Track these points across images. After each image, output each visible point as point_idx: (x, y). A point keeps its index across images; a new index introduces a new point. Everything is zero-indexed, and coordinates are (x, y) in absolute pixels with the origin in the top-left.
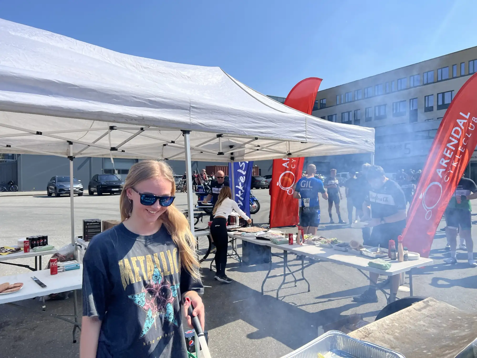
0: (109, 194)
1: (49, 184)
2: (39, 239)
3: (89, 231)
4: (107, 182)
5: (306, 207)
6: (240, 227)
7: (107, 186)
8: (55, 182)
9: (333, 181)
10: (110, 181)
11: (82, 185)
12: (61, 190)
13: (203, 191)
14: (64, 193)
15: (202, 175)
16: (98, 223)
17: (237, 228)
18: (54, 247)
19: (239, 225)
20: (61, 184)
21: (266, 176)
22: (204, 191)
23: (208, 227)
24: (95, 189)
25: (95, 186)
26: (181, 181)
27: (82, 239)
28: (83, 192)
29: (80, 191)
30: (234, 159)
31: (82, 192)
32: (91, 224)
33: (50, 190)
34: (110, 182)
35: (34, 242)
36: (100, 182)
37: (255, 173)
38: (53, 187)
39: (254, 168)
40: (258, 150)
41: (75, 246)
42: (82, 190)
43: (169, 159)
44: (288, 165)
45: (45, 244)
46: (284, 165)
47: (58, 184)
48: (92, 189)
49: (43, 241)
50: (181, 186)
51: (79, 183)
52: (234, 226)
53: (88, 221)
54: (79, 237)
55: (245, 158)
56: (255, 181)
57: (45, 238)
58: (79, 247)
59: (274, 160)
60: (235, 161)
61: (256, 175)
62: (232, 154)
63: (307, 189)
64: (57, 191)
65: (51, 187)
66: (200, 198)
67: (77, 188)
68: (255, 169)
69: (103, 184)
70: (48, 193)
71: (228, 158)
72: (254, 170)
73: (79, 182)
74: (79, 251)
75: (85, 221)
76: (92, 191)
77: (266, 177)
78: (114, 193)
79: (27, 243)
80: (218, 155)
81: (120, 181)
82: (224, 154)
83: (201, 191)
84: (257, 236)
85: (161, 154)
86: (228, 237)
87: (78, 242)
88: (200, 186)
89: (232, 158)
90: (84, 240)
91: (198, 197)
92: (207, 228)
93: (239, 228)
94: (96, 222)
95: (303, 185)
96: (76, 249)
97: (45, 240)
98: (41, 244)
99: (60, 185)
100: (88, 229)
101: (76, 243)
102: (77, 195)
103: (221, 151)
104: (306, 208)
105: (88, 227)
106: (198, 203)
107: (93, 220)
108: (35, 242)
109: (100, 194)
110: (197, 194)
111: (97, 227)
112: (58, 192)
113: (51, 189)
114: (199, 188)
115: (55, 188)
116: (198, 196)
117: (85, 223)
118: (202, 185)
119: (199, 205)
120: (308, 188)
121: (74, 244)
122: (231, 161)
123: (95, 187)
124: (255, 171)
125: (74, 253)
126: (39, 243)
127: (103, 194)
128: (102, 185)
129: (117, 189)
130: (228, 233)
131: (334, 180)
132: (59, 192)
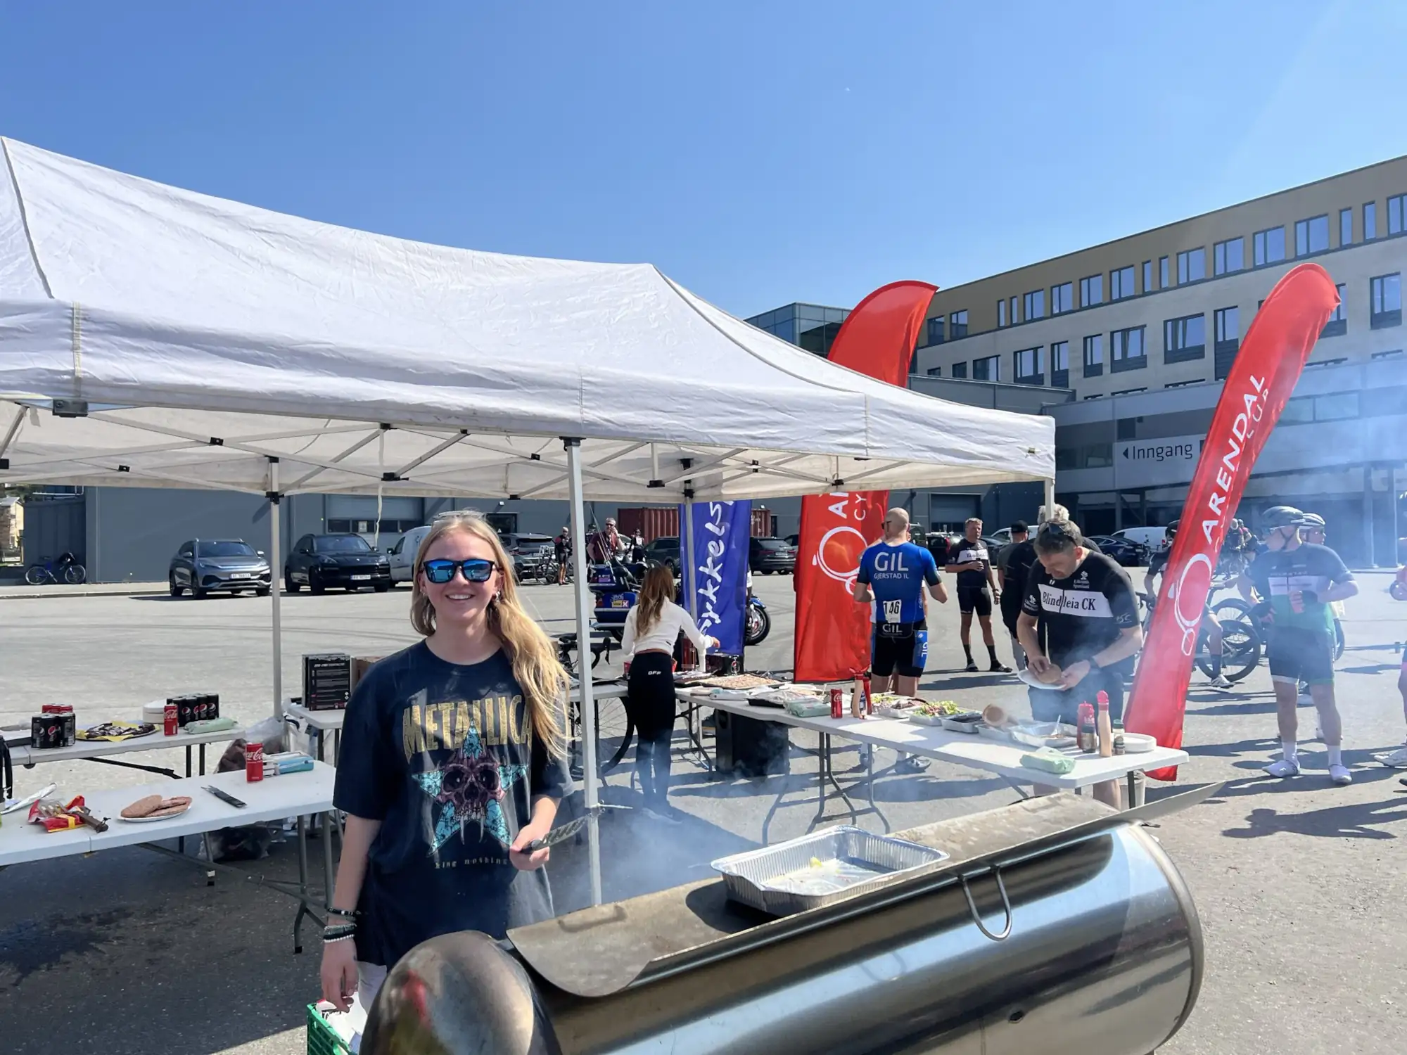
0: (344, 589)
1: (176, 563)
2: (199, 701)
3: (321, 683)
4: (338, 555)
5: (892, 624)
6: (709, 674)
7: (337, 569)
8: (193, 558)
9: (972, 552)
10: (345, 555)
11: (267, 564)
12: (210, 579)
13: (609, 580)
14: (217, 587)
15: (605, 535)
16: (343, 664)
17: (701, 678)
18: (236, 722)
19: (707, 671)
20: (210, 561)
21: (791, 537)
22: (612, 581)
23: (624, 676)
24: (304, 575)
25: (304, 568)
26: (546, 551)
27: (300, 705)
28: (269, 586)
29: (262, 581)
30: (694, 495)
31: (267, 584)
32: (325, 665)
33: (178, 580)
34: (347, 557)
35: (185, 710)
36: (318, 557)
37: (761, 528)
38: (187, 572)
39: (758, 514)
40: (756, 471)
41: (282, 723)
42: (267, 577)
43: (522, 498)
44: (845, 509)
45: (213, 714)
46: (832, 508)
47: (200, 563)
48: (296, 576)
49: (209, 707)
50: (548, 565)
51: (259, 560)
52: (692, 672)
53: (317, 657)
54: (293, 700)
55: (724, 492)
56: (761, 552)
57: (214, 700)
58: (292, 726)
59: (804, 498)
60: (696, 500)
61: (763, 534)
62: (688, 482)
63: (895, 576)
64: (198, 582)
65: (179, 570)
66: (601, 600)
67: (253, 574)
68: (761, 517)
69: (326, 561)
70: (171, 586)
71: (678, 492)
72: (758, 520)
73: (259, 555)
74: (291, 735)
75: (310, 658)
76: (296, 581)
77: (791, 540)
78: (356, 589)
79: (172, 712)
80: (648, 487)
81: (374, 553)
82: (664, 486)
83: (605, 581)
84: (750, 698)
85: (502, 484)
86: (677, 701)
87: (290, 711)
88: (601, 566)
89: (689, 493)
90: (306, 707)
91: (597, 599)
92: (620, 678)
93: (706, 678)
94: (338, 661)
95: (881, 565)
96: (287, 730)
97: (214, 706)
98: (204, 715)
99: (206, 566)
100: (316, 678)
101: (285, 714)
102: (254, 592)
103: (657, 479)
104: (891, 627)
105: (318, 674)
106: (596, 613)
107: (330, 655)
108: (189, 710)
109: (317, 591)
110: (592, 589)
111: (340, 672)
112: (201, 586)
113: (181, 576)
114: (600, 572)
115: (194, 574)
116: (597, 594)
117: (310, 663)
118: (608, 563)
119: (600, 620)
120: (896, 571)
121: (279, 716)
122: (686, 500)
123: (302, 571)
124: (761, 523)
125: (281, 739)
126: (199, 713)
127: (326, 589)
128: (323, 565)
129: (368, 577)
130: (676, 689)
131: (977, 549)
132: (203, 584)
